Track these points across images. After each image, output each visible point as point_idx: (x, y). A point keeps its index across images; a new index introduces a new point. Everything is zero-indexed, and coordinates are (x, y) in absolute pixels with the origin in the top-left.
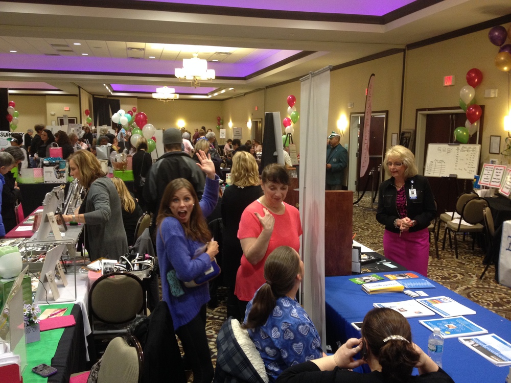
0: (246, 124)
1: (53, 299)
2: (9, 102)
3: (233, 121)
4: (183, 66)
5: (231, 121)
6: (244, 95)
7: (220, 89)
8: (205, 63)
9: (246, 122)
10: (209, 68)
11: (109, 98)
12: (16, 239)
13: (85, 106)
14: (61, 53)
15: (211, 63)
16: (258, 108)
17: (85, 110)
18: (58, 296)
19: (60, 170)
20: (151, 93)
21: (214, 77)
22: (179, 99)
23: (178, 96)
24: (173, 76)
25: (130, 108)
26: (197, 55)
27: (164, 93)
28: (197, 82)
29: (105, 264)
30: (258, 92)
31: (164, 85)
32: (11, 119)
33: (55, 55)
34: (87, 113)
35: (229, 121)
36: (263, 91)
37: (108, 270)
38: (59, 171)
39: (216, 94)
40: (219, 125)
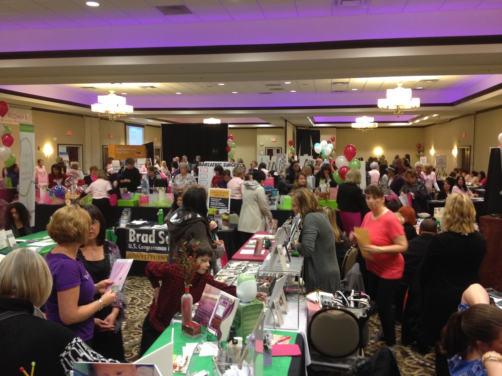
0: (451, 151)
1: (278, 325)
2: (228, 135)
3: (435, 148)
4: (387, 96)
5: (433, 148)
6: (450, 121)
7: (423, 116)
8: (409, 91)
9: (451, 150)
10: (414, 96)
11: (311, 129)
12: (241, 262)
13: (290, 138)
14: (272, 91)
15: (416, 91)
16: (465, 135)
17: (289, 141)
18: (283, 324)
19: (272, 198)
20: (351, 123)
21: (418, 105)
22: (378, 127)
23: (377, 125)
24: (376, 106)
25: (329, 137)
26: (402, 84)
27: (364, 122)
28: (400, 111)
29: (322, 296)
30: (467, 118)
31: (363, 115)
32: (229, 150)
33: (268, 93)
34: (291, 143)
35: (430, 148)
36: (473, 116)
37: (327, 304)
38: (270, 199)
39: (417, 121)
40: (419, 152)
